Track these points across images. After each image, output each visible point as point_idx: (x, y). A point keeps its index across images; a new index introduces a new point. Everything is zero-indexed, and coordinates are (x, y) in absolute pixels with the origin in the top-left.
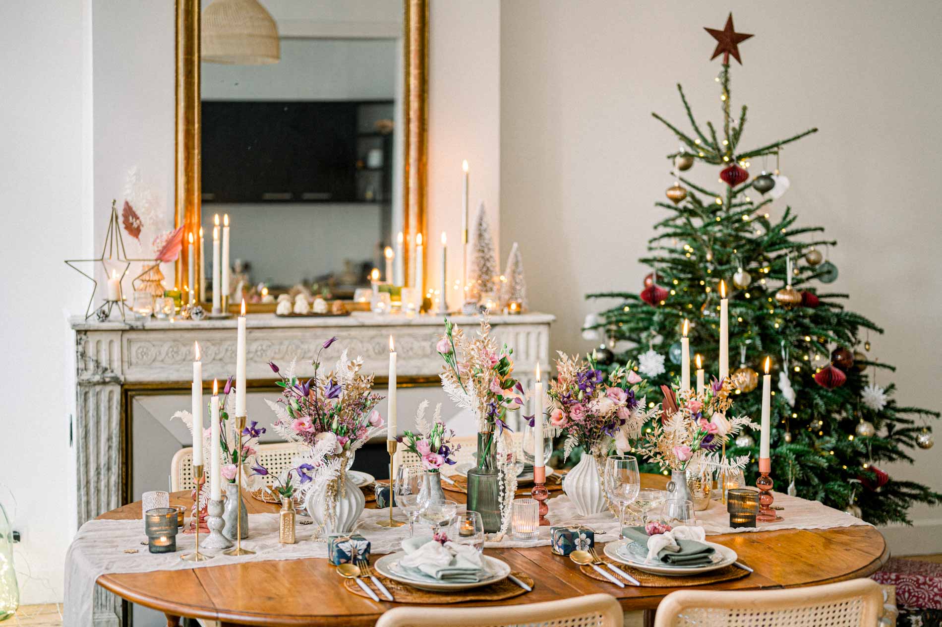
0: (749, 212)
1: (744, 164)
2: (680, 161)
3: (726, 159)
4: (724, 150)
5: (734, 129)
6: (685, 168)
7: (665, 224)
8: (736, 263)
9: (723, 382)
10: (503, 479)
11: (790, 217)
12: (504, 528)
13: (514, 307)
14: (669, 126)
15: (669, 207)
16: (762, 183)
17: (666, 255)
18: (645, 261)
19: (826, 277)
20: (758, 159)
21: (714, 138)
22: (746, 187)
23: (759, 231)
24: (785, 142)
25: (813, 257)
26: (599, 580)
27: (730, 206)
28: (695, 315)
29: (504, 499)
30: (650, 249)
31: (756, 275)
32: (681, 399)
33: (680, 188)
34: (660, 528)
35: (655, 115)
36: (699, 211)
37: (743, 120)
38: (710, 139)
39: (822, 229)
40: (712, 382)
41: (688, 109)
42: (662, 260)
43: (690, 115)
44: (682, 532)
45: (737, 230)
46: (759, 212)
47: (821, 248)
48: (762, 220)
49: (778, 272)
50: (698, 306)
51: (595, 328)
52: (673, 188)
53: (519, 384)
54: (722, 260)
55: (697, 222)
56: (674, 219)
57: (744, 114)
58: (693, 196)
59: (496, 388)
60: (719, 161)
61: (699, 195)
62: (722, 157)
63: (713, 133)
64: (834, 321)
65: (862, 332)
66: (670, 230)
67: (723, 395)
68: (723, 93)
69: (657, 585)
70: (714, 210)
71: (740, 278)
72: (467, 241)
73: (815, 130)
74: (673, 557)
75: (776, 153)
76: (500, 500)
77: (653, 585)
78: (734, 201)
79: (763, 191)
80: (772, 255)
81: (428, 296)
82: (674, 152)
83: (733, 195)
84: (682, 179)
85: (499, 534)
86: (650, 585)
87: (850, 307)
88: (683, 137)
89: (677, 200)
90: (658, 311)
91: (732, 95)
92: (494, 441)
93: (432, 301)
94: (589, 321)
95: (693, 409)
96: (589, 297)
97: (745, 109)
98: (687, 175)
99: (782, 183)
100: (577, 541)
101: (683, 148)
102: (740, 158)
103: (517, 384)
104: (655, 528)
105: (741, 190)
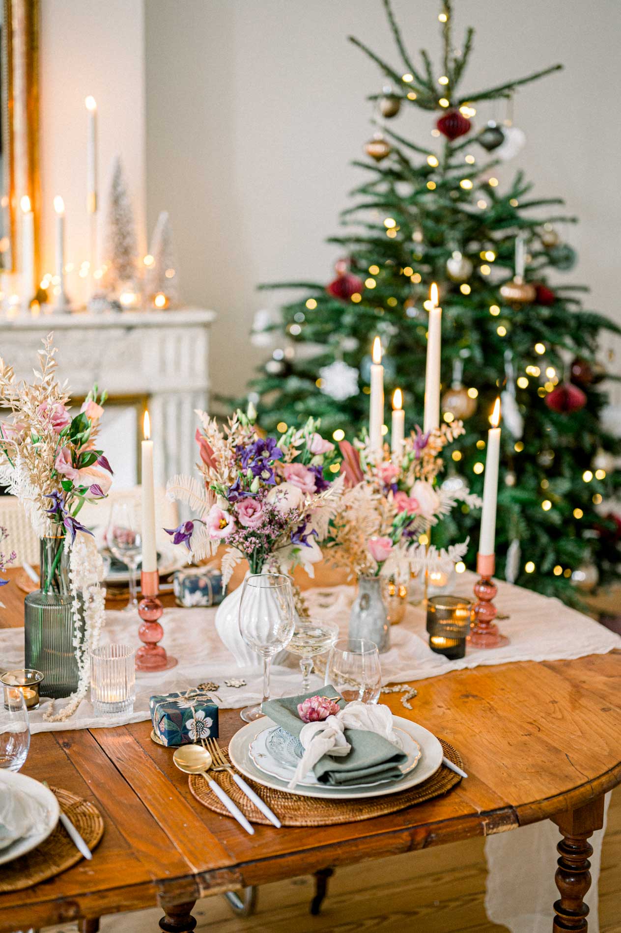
0: (470, 177)
1: (467, 111)
2: (385, 105)
3: (444, 103)
4: (440, 90)
5: (456, 60)
6: (391, 114)
7: (364, 190)
8: (452, 245)
9: (429, 435)
10: (81, 610)
11: (523, 186)
12: (82, 686)
13: (160, 301)
14: (372, 56)
15: (368, 167)
16: (490, 137)
17: (364, 233)
18: (336, 240)
19: (563, 265)
20: (485, 104)
21: (429, 72)
22: (469, 142)
23: (482, 204)
24: (522, 82)
25: (548, 238)
26: (215, 812)
27: (447, 167)
28: (397, 316)
29: (82, 641)
30: (344, 223)
31: (476, 260)
32: (368, 464)
33: (382, 142)
34: (322, 710)
35: (353, 40)
36: (407, 174)
37: (468, 48)
38: (423, 75)
39: (559, 202)
40: (413, 434)
41: (396, 31)
42: (358, 240)
43: (399, 41)
44: (356, 716)
45: (455, 200)
46: (484, 178)
47: (559, 227)
48: (486, 188)
49: (506, 258)
50: (402, 301)
51: (270, 329)
52: (374, 142)
53: (104, 459)
54: (435, 242)
55: (404, 189)
56: (374, 184)
57: (469, 40)
58: (398, 152)
59: (65, 467)
60: (432, 105)
61: (407, 153)
62: (437, 99)
63: (428, 65)
64: (573, 323)
65: (605, 338)
66: (368, 199)
67: (430, 455)
68: (443, 12)
69: (309, 824)
70: (426, 172)
71: (456, 265)
72: (96, 208)
73: (559, 67)
74: (338, 775)
75: (508, 96)
76: (76, 643)
77: (304, 824)
78: (454, 161)
79: (490, 147)
80: (498, 235)
81: (44, 286)
82: (376, 91)
83: (450, 152)
84: (387, 131)
85: (74, 698)
86: (298, 824)
87: (590, 304)
88: (390, 73)
89: (379, 158)
90: (351, 309)
91: (455, 13)
92: (66, 550)
93: (48, 293)
94: (262, 320)
95: (385, 479)
96: (261, 288)
97: (470, 32)
98: (393, 124)
99: (514, 137)
100: (189, 724)
101: (389, 87)
102: (462, 102)
103: (99, 459)
104: (313, 710)
105: (462, 147)
